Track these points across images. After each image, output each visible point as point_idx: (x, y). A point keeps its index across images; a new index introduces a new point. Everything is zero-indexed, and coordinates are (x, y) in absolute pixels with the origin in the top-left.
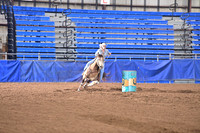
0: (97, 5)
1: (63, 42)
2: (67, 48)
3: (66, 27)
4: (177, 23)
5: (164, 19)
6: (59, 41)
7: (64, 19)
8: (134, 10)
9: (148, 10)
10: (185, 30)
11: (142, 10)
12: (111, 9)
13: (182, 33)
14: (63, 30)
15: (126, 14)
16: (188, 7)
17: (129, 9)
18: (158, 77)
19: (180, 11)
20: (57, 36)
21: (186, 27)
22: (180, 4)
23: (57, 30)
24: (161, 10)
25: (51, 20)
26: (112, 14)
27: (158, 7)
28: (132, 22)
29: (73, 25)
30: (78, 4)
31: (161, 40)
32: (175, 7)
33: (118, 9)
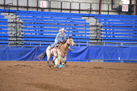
0: (38, 8)
1: (14, 33)
2: (17, 37)
3: (16, 23)
4: (92, 21)
5: (83, 18)
6: (11, 32)
7: (14, 17)
8: (63, 12)
9: (72, 12)
10: (97, 26)
11: (68, 12)
12: (47, 11)
13: (95, 28)
14: (14, 25)
15: (57, 14)
16: (99, 11)
17: (59, 11)
18: (79, 57)
19: (94, 13)
20: (10, 29)
21: (98, 24)
22: (94, 8)
23: (9, 25)
24: (81, 12)
25: (6, 17)
26: (48, 14)
27: (79, 10)
28: (61, 20)
29: (21, 21)
30: (24, 7)
31: (81, 33)
32: (91, 11)
33: (52, 11)
